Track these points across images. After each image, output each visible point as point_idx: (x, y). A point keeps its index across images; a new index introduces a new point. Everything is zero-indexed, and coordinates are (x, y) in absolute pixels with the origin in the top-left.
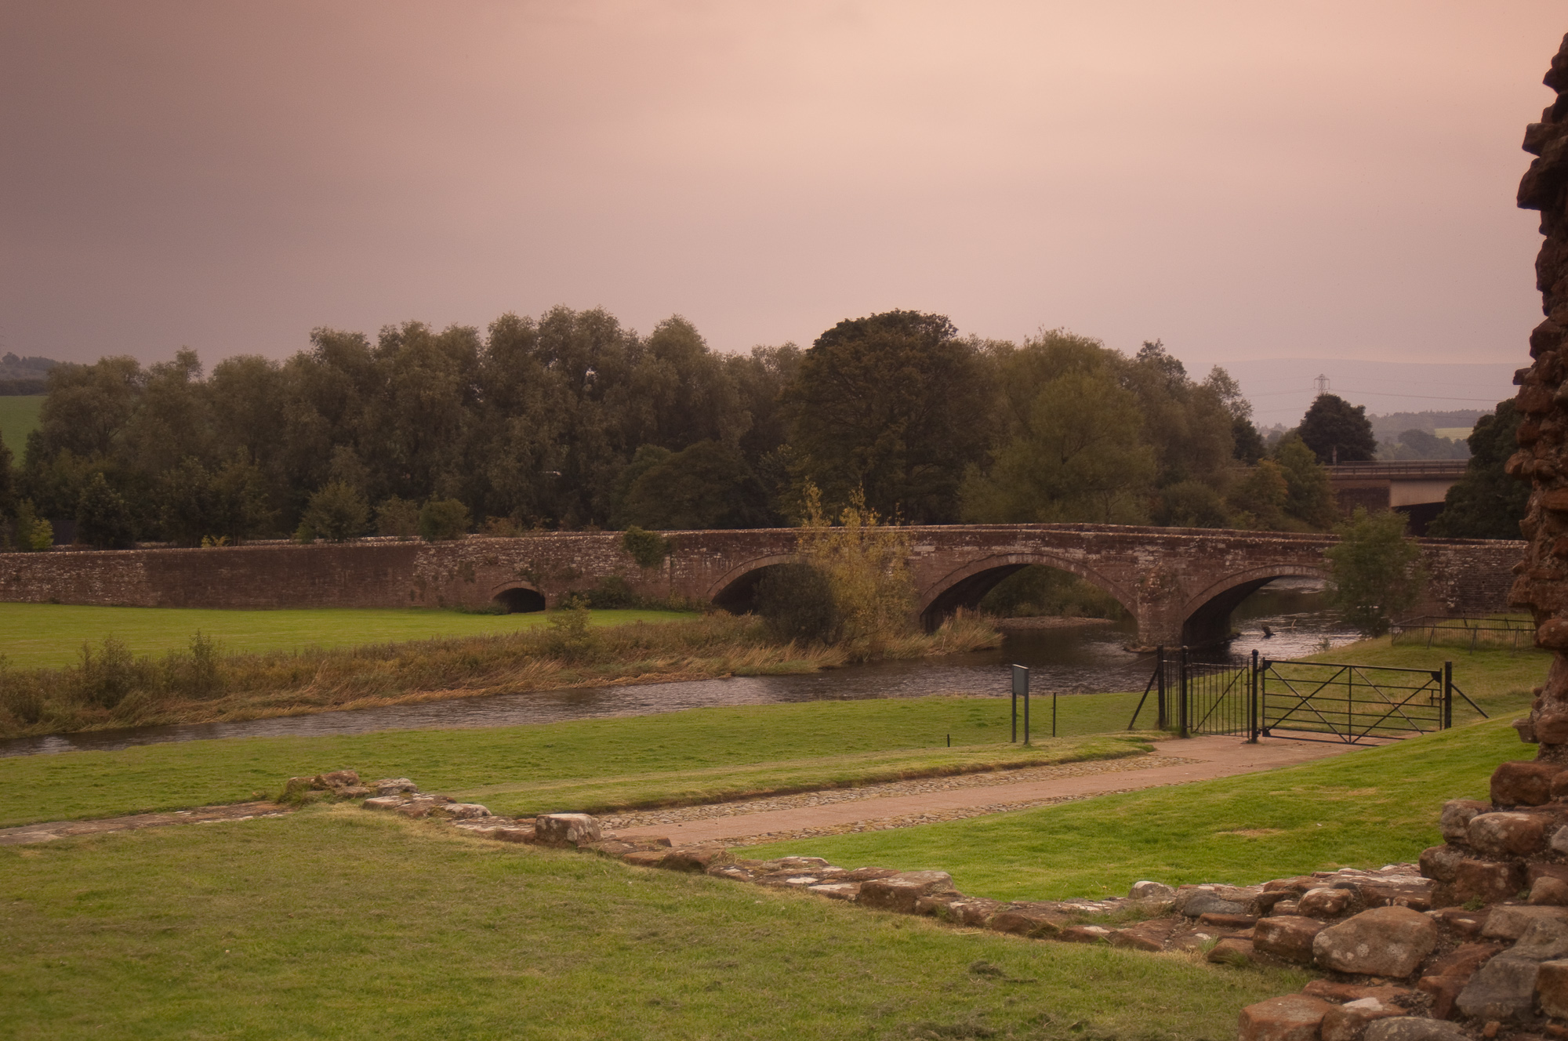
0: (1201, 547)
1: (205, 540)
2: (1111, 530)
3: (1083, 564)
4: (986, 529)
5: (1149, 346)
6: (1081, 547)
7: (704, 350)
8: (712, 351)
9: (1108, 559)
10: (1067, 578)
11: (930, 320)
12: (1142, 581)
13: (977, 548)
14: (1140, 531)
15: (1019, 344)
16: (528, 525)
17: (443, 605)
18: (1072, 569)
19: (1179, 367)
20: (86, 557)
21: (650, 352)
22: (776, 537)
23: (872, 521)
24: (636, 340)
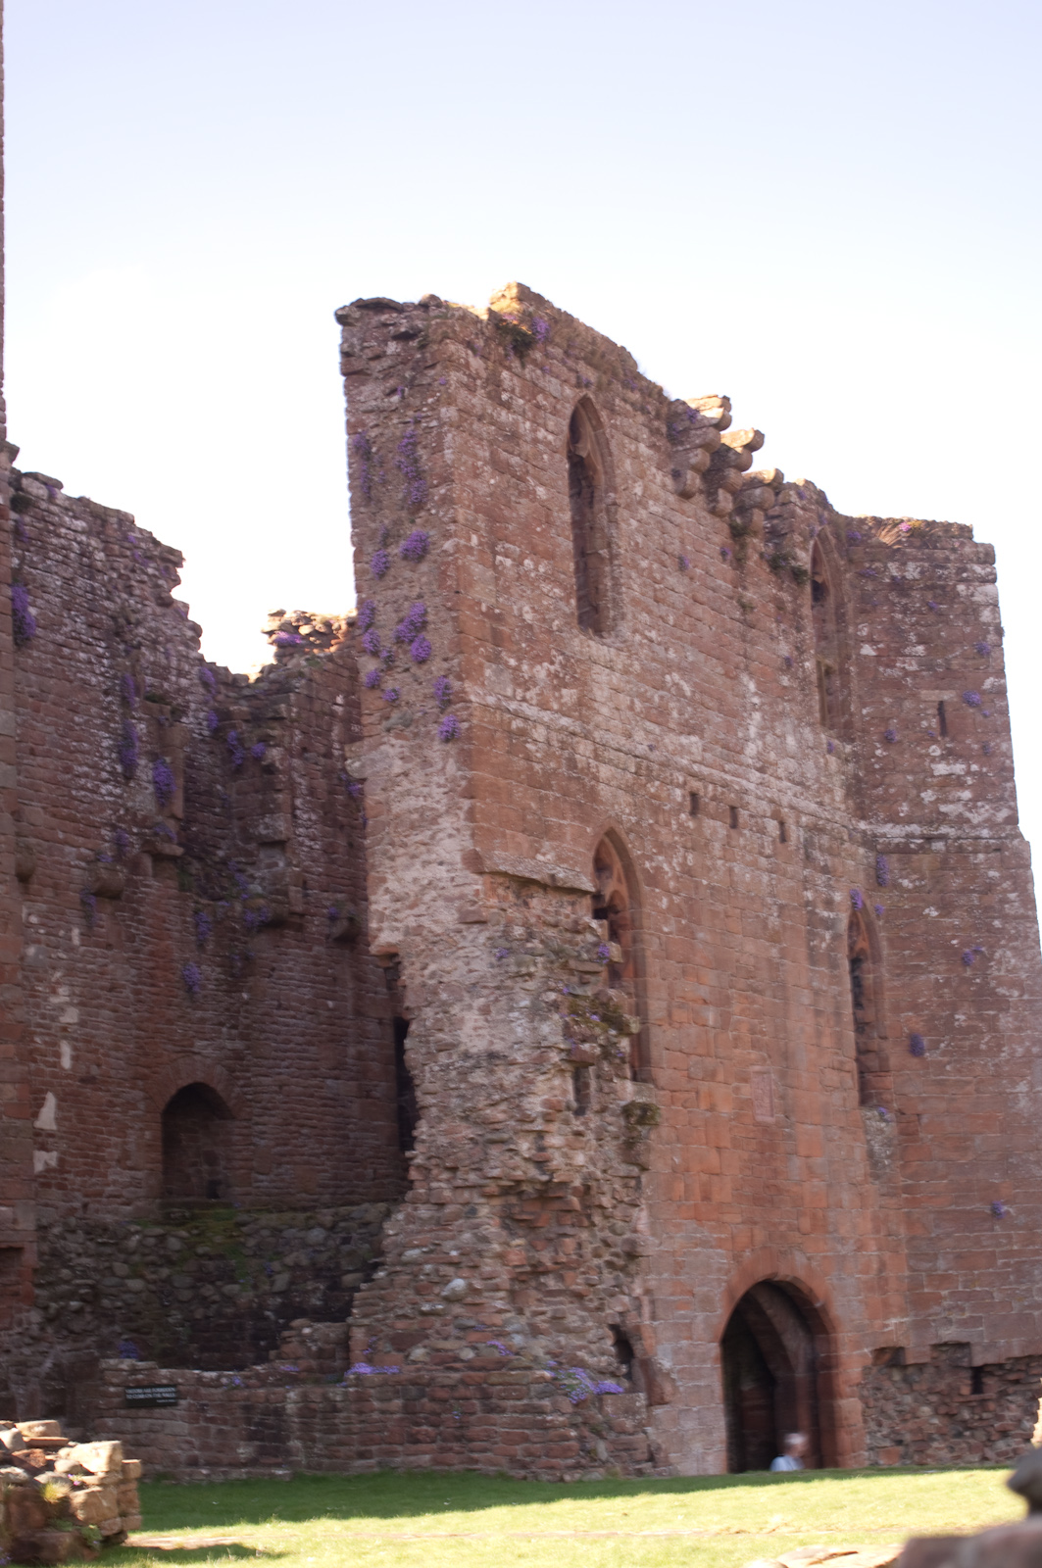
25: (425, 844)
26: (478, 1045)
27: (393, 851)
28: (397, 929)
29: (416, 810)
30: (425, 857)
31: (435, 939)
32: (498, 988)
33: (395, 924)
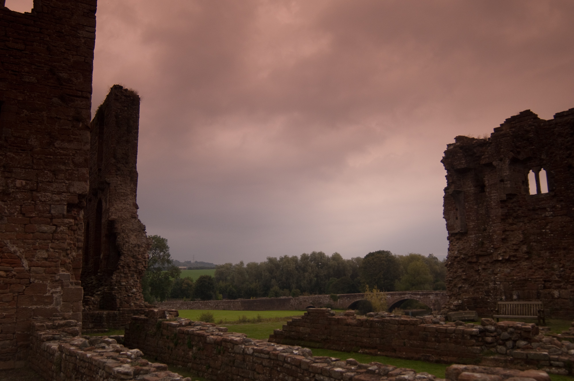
0: (443, 294)
1: (251, 298)
2: (425, 292)
3: (420, 298)
4: (401, 292)
5: (430, 255)
6: (419, 295)
7: (342, 259)
8: (343, 259)
9: (424, 297)
10: (417, 302)
11: (387, 252)
12: (431, 301)
13: (399, 296)
14: (430, 292)
15: (404, 255)
16: (311, 294)
17: (296, 309)
18: (418, 299)
19: (437, 259)
20: (230, 301)
21: (331, 259)
22: (359, 295)
23: (379, 291)
24: (329, 257)
25: (124, 200)
26: (135, 242)
27: (116, 200)
28: (116, 216)
29: (123, 193)
30: (124, 202)
31: (125, 219)
32: (139, 231)
33: (116, 215)
